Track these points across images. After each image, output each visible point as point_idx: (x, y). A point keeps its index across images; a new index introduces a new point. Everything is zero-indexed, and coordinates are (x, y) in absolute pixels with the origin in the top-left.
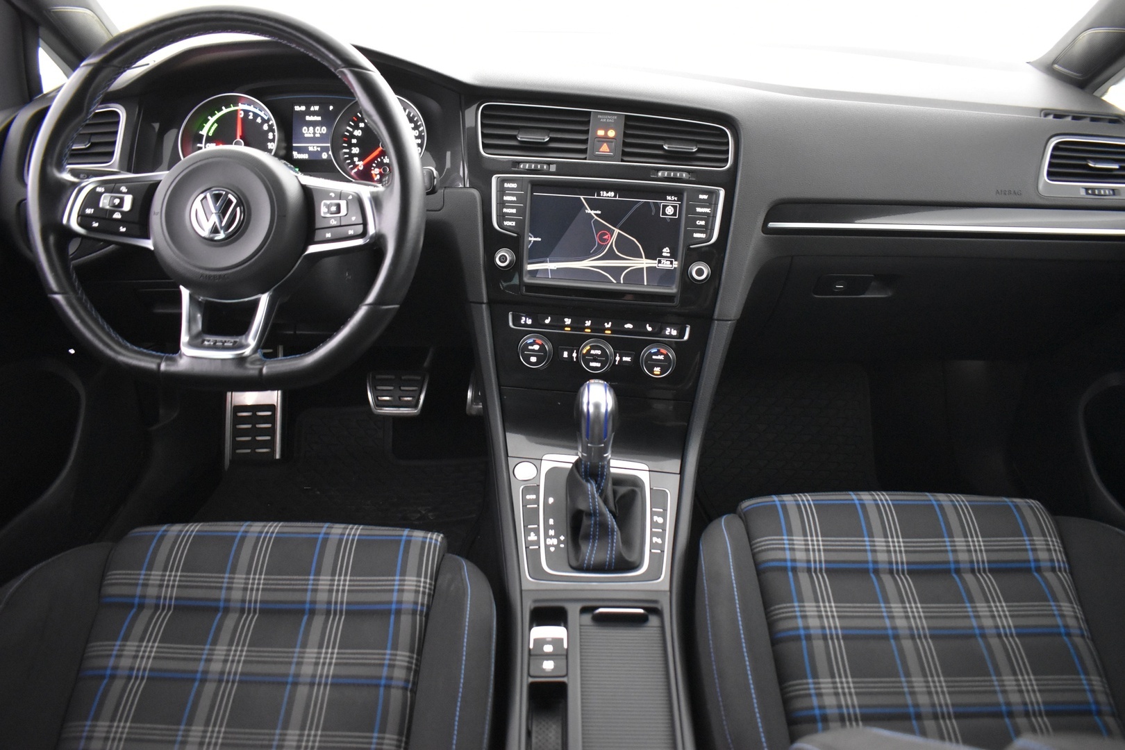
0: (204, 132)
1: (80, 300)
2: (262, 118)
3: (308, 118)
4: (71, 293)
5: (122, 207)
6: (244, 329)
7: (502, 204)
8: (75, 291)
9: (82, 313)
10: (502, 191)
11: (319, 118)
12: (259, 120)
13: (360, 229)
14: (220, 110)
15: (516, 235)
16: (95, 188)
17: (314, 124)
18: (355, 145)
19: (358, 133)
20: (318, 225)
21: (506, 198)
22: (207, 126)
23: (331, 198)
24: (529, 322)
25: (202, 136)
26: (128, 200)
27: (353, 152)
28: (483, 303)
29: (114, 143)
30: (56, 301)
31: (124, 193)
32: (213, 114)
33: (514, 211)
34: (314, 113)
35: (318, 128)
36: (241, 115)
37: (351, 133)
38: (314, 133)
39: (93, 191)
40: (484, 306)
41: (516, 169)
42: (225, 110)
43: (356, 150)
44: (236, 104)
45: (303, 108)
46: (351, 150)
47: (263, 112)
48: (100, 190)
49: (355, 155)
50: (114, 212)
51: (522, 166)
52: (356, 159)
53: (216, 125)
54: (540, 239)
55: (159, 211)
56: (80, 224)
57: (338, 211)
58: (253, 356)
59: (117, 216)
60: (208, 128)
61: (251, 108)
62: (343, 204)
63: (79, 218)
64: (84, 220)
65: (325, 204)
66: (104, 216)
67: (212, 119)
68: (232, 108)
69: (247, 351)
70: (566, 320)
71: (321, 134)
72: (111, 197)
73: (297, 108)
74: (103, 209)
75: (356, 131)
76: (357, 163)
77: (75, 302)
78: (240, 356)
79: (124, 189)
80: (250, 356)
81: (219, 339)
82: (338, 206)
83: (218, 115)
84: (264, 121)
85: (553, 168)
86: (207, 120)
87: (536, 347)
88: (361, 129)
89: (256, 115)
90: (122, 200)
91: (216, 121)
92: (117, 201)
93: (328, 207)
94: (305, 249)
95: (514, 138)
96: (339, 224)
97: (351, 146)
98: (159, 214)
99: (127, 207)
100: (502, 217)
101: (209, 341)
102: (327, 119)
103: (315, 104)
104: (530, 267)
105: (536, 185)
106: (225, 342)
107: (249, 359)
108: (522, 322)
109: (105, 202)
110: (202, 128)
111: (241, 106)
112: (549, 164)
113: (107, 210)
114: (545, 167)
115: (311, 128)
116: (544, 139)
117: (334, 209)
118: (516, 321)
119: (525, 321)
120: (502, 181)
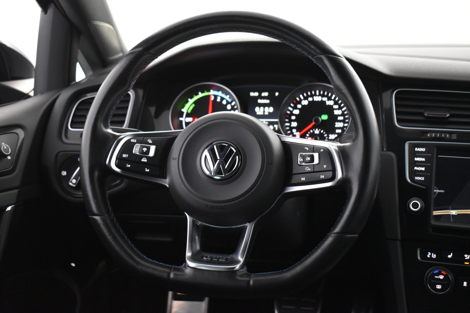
0: (185, 110)
1: (112, 221)
2: (227, 101)
3: (260, 101)
4: (106, 215)
5: (148, 154)
6: (234, 250)
7: (413, 164)
8: (109, 215)
9: (114, 231)
10: (413, 154)
11: (267, 101)
12: (224, 102)
13: (330, 174)
14: (197, 94)
15: (424, 187)
16: (130, 140)
17: (264, 105)
18: (294, 121)
19: (296, 112)
20: (294, 171)
21: (417, 159)
22: (187, 106)
23: (306, 151)
24: (434, 256)
25: (183, 113)
26: (153, 149)
27: (292, 126)
28: (398, 240)
29: (125, 115)
30: (95, 220)
31: (151, 144)
32: (192, 97)
33: (423, 169)
34: (264, 98)
35: (266, 108)
36: (212, 98)
37: (291, 112)
38: (264, 112)
39: (128, 141)
40: (399, 242)
41: (425, 137)
42: (201, 95)
43: (294, 124)
44: (209, 91)
45: (256, 94)
46: (291, 124)
47: (228, 96)
48: (132, 140)
49: (294, 128)
50: (142, 157)
51: (429, 135)
52: (294, 131)
53: (193, 105)
54: (443, 191)
55: (177, 157)
56: (117, 165)
57: (312, 160)
58: (241, 270)
59: (144, 160)
60: (188, 107)
61: (220, 94)
62: (316, 155)
63: (118, 160)
64: (120, 162)
65: (301, 156)
66: (135, 159)
67: (191, 101)
68: (206, 94)
69: (238, 267)
70: (466, 256)
71: (269, 113)
72: (141, 146)
73: (252, 94)
74: (135, 155)
75: (295, 110)
76: (295, 134)
77: (108, 222)
78: (231, 270)
79: (150, 141)
80: (239, 270)
81: (214, 256)
82: (312, 157)
83: (196, 98)
84: (228, 103)
85: (454, 137)
86: (187, 101)
87: (441, 277)
88: (299, 109)
89: (222, 99)
90: (149, 149)
91: (194, 103)
92: (145, 149)
93: (304, 157)
94: (284, 188)
95: (422, 114)
96: (313, 171)
97: (290, 121)
98: (177, 159)
99: (152, 154)
100: (414, 174)
101: (206, 257)
102: (274, 102)
103: (264, 91)
104: (436, 213)
105: (441, 150)
106: (219, 258)
107: (239, 273)
108: (428, 256)
109: (136, 150)
110: (183, 107)
111: (212, 92)
112: (451, 133)
113: (137, 155)
114: (448, 136)
115: (262, 108)
116: (446, 115)
117: (308, 159)
118: (424, 256)
119: (431, 256)
120: (412, 147)
